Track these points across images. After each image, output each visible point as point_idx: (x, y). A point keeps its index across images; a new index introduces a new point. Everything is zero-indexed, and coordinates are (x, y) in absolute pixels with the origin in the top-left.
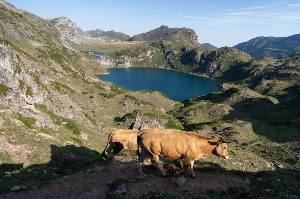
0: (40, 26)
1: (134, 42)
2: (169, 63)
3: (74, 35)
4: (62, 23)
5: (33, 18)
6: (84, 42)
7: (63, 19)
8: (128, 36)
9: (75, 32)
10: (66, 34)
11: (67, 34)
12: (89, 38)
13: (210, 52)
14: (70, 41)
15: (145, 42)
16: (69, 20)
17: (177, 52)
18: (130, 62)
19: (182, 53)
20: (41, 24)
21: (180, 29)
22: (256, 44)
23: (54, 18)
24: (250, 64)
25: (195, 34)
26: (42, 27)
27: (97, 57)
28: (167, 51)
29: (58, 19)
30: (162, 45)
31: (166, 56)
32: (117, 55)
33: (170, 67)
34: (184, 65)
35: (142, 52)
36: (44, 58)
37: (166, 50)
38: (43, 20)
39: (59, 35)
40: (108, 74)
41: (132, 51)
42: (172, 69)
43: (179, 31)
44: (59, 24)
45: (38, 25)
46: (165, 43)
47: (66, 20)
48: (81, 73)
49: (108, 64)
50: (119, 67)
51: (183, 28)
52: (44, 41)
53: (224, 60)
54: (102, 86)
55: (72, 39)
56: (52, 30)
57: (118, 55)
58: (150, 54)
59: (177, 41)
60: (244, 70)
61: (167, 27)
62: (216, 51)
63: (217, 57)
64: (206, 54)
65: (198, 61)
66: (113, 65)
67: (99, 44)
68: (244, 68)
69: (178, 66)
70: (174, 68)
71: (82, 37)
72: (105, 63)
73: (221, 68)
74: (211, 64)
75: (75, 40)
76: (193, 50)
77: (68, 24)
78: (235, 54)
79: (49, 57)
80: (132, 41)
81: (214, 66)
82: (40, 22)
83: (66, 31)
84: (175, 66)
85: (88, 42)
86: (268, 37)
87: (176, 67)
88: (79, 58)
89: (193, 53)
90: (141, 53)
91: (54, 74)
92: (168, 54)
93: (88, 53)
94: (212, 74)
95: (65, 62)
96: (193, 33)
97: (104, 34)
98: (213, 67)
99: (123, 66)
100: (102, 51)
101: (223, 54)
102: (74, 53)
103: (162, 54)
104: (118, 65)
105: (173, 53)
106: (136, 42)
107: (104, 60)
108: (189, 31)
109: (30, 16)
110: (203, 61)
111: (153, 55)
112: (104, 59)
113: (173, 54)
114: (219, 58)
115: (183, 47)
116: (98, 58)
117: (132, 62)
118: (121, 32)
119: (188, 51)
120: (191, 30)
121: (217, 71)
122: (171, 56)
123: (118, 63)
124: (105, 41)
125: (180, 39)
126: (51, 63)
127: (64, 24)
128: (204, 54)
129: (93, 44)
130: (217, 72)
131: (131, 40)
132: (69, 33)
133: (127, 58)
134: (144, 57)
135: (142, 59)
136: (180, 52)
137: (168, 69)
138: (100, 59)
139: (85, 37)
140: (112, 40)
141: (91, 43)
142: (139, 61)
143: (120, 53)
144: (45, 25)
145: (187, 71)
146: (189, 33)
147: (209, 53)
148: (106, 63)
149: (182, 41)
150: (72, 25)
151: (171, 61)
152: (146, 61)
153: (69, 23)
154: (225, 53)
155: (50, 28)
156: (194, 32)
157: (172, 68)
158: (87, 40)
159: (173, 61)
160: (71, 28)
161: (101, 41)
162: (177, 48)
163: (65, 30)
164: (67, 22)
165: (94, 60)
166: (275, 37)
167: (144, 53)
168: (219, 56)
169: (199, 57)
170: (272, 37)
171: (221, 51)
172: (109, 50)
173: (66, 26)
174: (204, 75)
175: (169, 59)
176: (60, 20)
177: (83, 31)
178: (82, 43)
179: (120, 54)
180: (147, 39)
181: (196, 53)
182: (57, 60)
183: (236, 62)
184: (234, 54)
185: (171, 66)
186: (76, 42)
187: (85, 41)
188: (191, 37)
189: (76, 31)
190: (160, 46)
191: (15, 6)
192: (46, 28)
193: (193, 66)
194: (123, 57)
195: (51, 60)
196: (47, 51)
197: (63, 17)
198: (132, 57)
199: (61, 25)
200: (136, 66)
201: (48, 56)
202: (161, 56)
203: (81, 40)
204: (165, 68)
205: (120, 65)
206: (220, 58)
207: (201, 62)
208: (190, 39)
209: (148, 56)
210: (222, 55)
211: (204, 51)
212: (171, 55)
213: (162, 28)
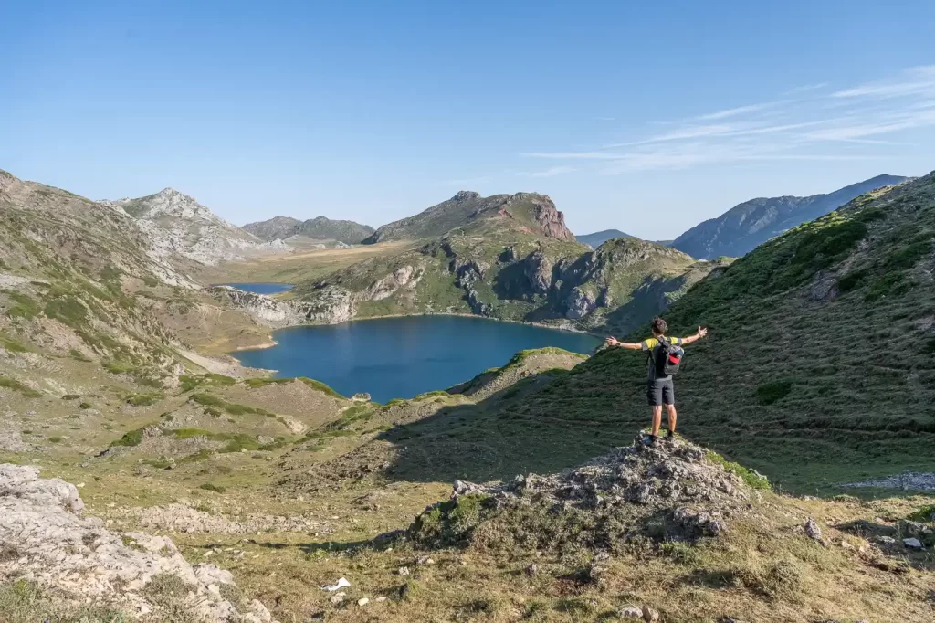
0: (84, 223)
1: (380, 244)
2: (466, 298)
3: (196, 241)
4: (163, 208)
5: (66, 202)
6: (229, 258)
7: (167, 196)
8: (367, 228)
9: (203, 230)
10: (172, 241)
11: (176, 239)
12: (244, 245)
13: (577, 258)
14: (184, 258)
15: (410, 242)
16: (186, 197)
17: (489, 266)
18: (347, 308)
19: (503, 265)
20: (89, 219)
21: (508, 196)
22: (747, 220)
23: (141, 196)
24: (683, 283)
25: (553, 207)
26: (89, 225)
27: (248, 298)
28: (459, 263)
29: (152, 197)
30: (446, 248)
31: (458, 278)
32: (316, 288)
33: (470, 309)
34: (507, 301)
35: (388, 272)
36: (23, 316)
37: (458, 261)
38: (94, 206)
39: (144, 244)
40: (275, 346)
41: (359, 272)
42: (476, 316)
43: (505, 202)
44: (153, 212)
45: (79, 220)
46: (457, 242)
47: (176, 199)
48: (148, 350)
49: (281, 316)
50: (314, 323)
51: (516, 195)
52: (43, 269)
53: (617, 277)
54: (154, 378)
55: (191, 251)
56: (121, 231)
57: (319, 287)
58: (410, 277)
59: (499, 232)
60: (666, 299)
61: (475, 195)
62: (592, 253)
63: (594, 271)
64: (566, 263)
65: (546, 285)
66: (296, 320)
67: (275, 259)
68: (666, 294)
69: (490, 306)
70: (480, 313)
71: (222, 243)
72: (271, 315)
73: (609, 300)
74: (578, 292)
75: (201, 254)
76: (532, 254)
77: (183, 210)
78: (646, 257)
79: (42, 313)
80: (375, 242)
81: (589, 297)
82: (87, 213)
83: (176, 231)
84: (484, 306)
85: (240, 258)
86: (779, 198)
87: (486, 310)
88: (190, 306)
89: (531, 264)
90: (382, 276)
91: (11, 356)
92: (461, 272)
93: (219, 290)
94: (584, 320)
95: (96, 322)
96: (547, 206)
97: (297, 228)
98: (585, 299)
99: (326, 319)
100: (279, 280)
101: (611, 261)
102: (177, 292)
103: (446, 273)
104: (313, 317)
105: (477, 267)
106: (384, 244)
107: (269, 307)
108: (535, 202)
109: (56, 199)
110: (559, 284)
111: (419, 279)
112: (270, 303)
113: (477, 271)
114: (600, 272)
115: (506, 249)
116: (250, 302)
117: (356, 304)
118: (346, 220)
119: (519, 258)
120: (542, 199)
121: (599, 309)
122: (472, 279)
123: (311, 311)
124: (292, 249)
125: (507, 226)
126: (44, 328)
127: (169, 211)
128: (560, 263)
129: (253, 260)
130: (599, 312)
131: (372, 239)
132: (182, 235)
133: (339, 296)
134: (391, 286)
135: (386, 295)
136: (497, 263)
137: (464, 315)
138: (255, 304)
139: (232, 245)
140: (318, 246)
141: (249, 260)
142: (377, 298)
143: (324, 282)
144: (101, 218)
145: (515, 318)
146: (535, 208)
147: (574, 260)
148: (274, 314)
149: (514, 231)
150: (195, 211)
151: (472, 292)
152: (398, 299)
153: (184, 206)
154: (616, 255)
155: (116, 226)
156: (550, 201)
157: (474, 312)
158: (238, 250)
159: (476, 293)
160: (190, 220)
161: (281, 250)
162: (488, 254)
163: (170, 228)
164: (178, 203)
165: (239, 309)
166: (796, 196)
167: (392, 276)
168: (601, 265)
169: (546, 274)
170: (790, 197)
171: (607, 251)
172: (301, 274)
173: (176, 215)
174: (564, 325)
175: (465, 286)
176: (158, 200)
177: (230, 226)
178: (222, 262)
179: (325, 285)
180: (419, 234)
181: (538, 263)
182: (68, 319)
183: (648, 279)
184: (643, 257)
185: (473, 307)
186: (203, 259)
187: (232, 255)
188: (541, 217)
189: (206, 229)
190: (441, 252)
191: (14, 175)
192: (103, 228)
193: (533, 302)
194: (330, 294)
195: (45, 320)
196: (39, 295)
197: (169, 192)
198: (356, 289)
199: (162, 213)
200: (368, 315)
201: (40, 309)
202: (442, 280)
203: (219, 252)
204: (456, 314)
205: (317, 315)
206: (602, 271)
207: (553, 286)
208: (538, 224)
209: (404, 282)
210: (607, 263)
211: (561, 255)
212: (471, 276)
213: (461, 198)
